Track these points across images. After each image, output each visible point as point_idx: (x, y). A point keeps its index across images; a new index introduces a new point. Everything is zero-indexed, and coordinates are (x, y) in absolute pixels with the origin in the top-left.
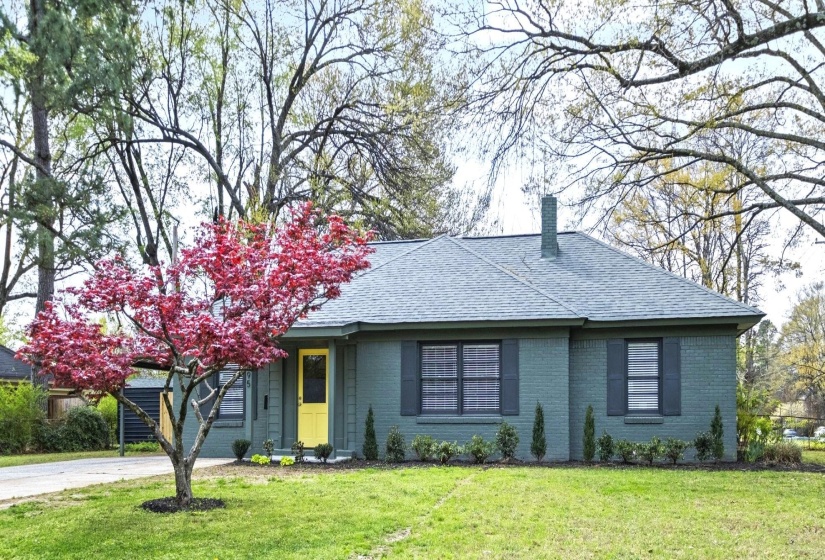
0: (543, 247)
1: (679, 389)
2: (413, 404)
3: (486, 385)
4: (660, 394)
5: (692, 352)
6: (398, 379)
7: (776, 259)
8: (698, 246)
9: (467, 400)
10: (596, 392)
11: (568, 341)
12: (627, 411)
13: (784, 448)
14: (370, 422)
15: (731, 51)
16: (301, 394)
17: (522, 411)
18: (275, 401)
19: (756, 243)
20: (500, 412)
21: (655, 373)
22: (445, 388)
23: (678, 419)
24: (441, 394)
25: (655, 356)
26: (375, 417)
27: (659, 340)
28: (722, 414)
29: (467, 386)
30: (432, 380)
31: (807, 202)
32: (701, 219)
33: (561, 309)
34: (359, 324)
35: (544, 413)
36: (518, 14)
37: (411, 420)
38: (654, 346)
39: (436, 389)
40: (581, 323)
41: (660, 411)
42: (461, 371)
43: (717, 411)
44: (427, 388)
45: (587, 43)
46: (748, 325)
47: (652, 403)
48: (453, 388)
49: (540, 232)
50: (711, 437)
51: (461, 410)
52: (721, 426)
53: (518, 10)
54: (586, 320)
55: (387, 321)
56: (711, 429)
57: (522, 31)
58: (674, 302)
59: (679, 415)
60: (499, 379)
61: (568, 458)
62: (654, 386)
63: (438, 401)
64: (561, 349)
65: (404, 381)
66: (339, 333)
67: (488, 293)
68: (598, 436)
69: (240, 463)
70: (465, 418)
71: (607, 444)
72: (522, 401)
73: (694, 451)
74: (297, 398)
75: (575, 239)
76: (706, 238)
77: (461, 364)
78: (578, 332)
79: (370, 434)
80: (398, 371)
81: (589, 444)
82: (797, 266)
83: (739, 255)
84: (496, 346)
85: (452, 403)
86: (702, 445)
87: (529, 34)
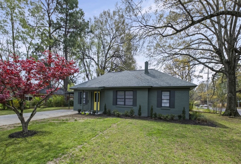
0: (145, 72)
1: (174, 102)
2: (115, 103)
3: (130, 100)
4: (170, 103)
5: (177, 94)
6: (112, 98)
7: (197, 75)
8: (181, 74)
9: (126, 102)
10: (154, 102)
11: (148, 91)
12: (161, 106)
13: (202, 119)
14: (105, 106)
15: (190, 26)
16: (94, 100)
17: (137, 106)
18: (90, 101)
19: (192, 74)
20: (132, 105)
21: (169, 98)
22: (122, 100)
23: (174, 109)
24: (121, 101)
25: (169, 95)
26: (106, 105)
27: (170, 91)
28: (185, 109)
29: (126, 99)
30: (119, 98)
31: (206, 63)
32: (182, 67)
33: (146, 84)
34: (104, 87)
35: (141, 107)
36: (138, 22)
37: (115, 106)
38: (169, 92)
39: (120, 100)
40: (151, 87)
41: (170, 107)
42: (125, 97)
43: (184, 108)
44: (118, 100)
45: (154, 27)
46: (192, 88)
47: (168, 105)
48: (123, 100)
49: (144, 69)
50: (182, 115)
51: (125, 105)
52: (185, 112)
53: (139, 21)
54: (152, 87)
55: (110, 86)
56: (182, 112)
57: (140, 26)
58: (174, 83)
59: (174, 108)
60: (133, 99)
61: (147, 116)
62: (168, 101)
63: (120, 103)
64: (146, 93)
65: (113, 98)
66: (98, 89)
67: (131, 81)
68: (154, 113)
69: (79, 113)
70: (125, 106)
71: (155, 114)
72: (137, 104)
73: (177, 118)
74: (94, 101)
75: (152, 70)
76: (183, 73)
77: (125, 95)
78: (150, 89)
79: (105, 109)
80: (112, 96)
81: (151, 114)
82: (202, 76)
83: (189, 76)
84: (132, 92)
85: (123, 103)
86: (180, 117)
87: (141, 26)
